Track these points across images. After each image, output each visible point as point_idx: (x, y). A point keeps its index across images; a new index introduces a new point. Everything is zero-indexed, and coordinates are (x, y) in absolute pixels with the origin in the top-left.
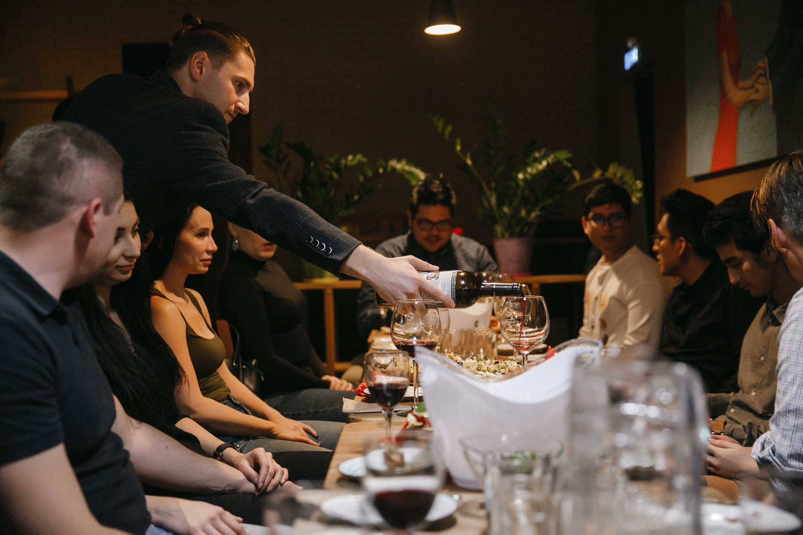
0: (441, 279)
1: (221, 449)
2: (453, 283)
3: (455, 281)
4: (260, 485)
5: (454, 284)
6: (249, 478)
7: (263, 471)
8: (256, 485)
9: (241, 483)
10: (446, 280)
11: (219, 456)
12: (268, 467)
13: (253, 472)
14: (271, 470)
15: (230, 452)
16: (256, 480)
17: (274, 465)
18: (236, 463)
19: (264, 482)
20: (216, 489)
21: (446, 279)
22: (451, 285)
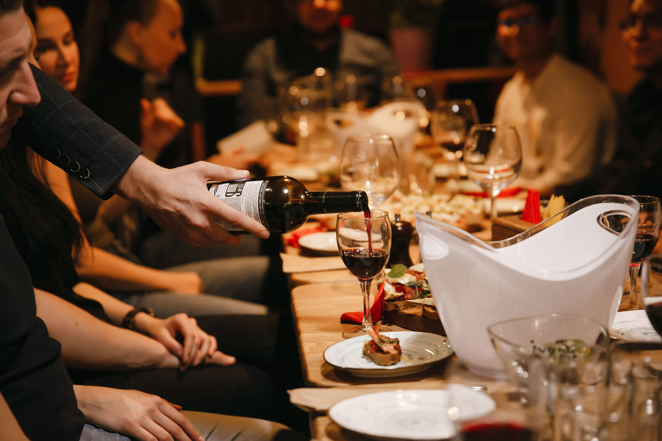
0: (244, 195)
1: (131, 315)
2: (260, 201)
3: (263, 198)
4: (186, 358)
5: (263, 203)
6: (171, 351)
7: (188, 342)
8: (180, 358)
9: (162, 357)
10: (252, 197)
11: (129, 322)
12: (193, 337)
13: (175, 344)
14: (197, 341)
15: (142, 318)
16: (180, 352)
17: (201, 334)
18: (153, 331)
19: (189, 355)
20: (133, 366)
21: (252, 195)
22: (259, 204)
